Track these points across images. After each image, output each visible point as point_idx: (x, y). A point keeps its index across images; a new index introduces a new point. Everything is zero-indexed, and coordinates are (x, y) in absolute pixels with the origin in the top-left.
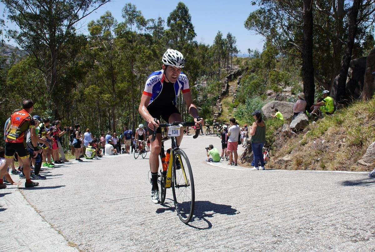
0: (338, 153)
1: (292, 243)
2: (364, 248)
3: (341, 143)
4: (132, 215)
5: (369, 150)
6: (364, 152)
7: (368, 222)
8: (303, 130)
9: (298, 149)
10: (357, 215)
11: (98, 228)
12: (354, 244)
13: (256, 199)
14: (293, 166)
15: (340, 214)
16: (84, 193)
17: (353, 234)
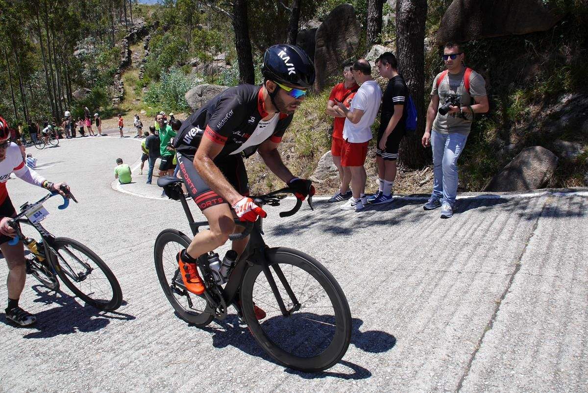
3: (289, 154)
5: (321, 163)
6: (316, 166)
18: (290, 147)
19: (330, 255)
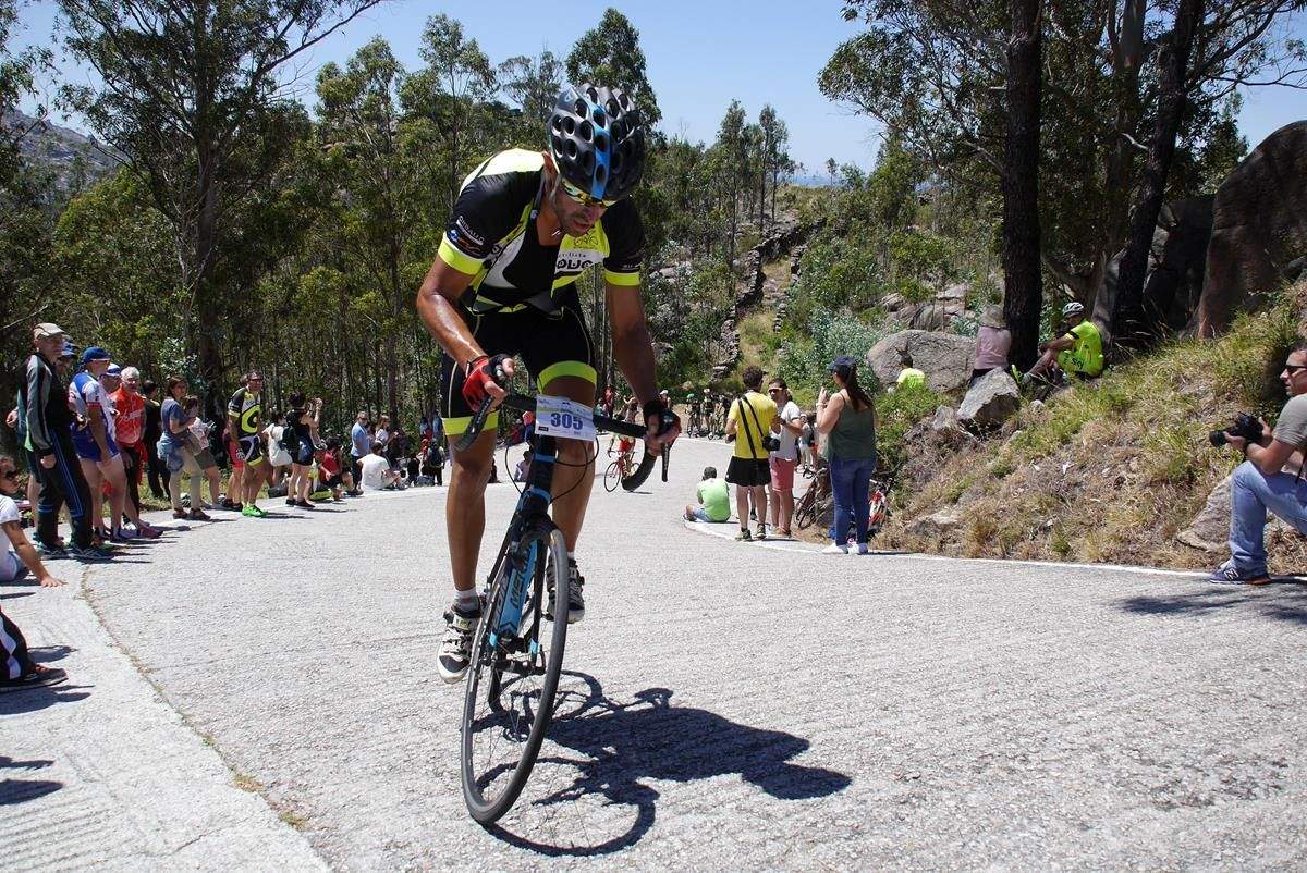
0: (1111, 506)
1: (960, 806)
2: (1197, 830)
3: (1123, 473)
4: (441, 693)
5: (1216, 500)
6: (1199, 506)
7: (1210, 740)
8: (1000, 426)
9: (981, 488)
10: (1173, 718)
11: (332, 731)
12: (1162, 814)
13: (843, 650)
14: (964, 542)
15: (1117, 710)
16: (290, 611)
17: (1162, 784)
18: (1127, 458)
19: (1280, 692)
